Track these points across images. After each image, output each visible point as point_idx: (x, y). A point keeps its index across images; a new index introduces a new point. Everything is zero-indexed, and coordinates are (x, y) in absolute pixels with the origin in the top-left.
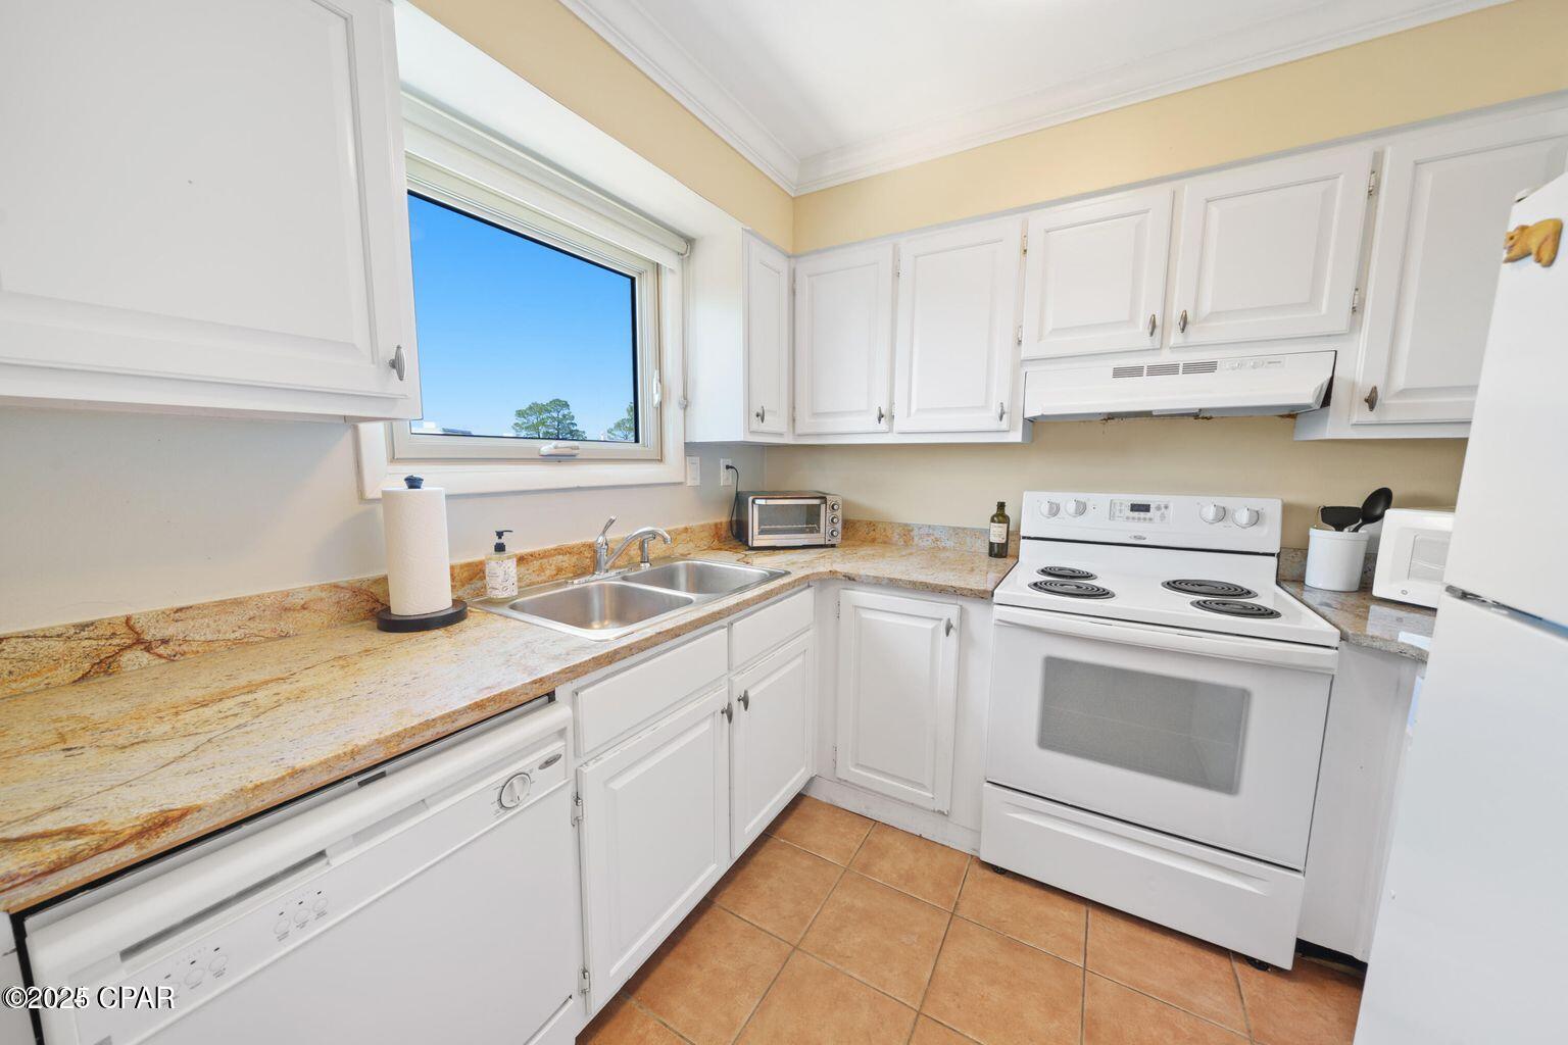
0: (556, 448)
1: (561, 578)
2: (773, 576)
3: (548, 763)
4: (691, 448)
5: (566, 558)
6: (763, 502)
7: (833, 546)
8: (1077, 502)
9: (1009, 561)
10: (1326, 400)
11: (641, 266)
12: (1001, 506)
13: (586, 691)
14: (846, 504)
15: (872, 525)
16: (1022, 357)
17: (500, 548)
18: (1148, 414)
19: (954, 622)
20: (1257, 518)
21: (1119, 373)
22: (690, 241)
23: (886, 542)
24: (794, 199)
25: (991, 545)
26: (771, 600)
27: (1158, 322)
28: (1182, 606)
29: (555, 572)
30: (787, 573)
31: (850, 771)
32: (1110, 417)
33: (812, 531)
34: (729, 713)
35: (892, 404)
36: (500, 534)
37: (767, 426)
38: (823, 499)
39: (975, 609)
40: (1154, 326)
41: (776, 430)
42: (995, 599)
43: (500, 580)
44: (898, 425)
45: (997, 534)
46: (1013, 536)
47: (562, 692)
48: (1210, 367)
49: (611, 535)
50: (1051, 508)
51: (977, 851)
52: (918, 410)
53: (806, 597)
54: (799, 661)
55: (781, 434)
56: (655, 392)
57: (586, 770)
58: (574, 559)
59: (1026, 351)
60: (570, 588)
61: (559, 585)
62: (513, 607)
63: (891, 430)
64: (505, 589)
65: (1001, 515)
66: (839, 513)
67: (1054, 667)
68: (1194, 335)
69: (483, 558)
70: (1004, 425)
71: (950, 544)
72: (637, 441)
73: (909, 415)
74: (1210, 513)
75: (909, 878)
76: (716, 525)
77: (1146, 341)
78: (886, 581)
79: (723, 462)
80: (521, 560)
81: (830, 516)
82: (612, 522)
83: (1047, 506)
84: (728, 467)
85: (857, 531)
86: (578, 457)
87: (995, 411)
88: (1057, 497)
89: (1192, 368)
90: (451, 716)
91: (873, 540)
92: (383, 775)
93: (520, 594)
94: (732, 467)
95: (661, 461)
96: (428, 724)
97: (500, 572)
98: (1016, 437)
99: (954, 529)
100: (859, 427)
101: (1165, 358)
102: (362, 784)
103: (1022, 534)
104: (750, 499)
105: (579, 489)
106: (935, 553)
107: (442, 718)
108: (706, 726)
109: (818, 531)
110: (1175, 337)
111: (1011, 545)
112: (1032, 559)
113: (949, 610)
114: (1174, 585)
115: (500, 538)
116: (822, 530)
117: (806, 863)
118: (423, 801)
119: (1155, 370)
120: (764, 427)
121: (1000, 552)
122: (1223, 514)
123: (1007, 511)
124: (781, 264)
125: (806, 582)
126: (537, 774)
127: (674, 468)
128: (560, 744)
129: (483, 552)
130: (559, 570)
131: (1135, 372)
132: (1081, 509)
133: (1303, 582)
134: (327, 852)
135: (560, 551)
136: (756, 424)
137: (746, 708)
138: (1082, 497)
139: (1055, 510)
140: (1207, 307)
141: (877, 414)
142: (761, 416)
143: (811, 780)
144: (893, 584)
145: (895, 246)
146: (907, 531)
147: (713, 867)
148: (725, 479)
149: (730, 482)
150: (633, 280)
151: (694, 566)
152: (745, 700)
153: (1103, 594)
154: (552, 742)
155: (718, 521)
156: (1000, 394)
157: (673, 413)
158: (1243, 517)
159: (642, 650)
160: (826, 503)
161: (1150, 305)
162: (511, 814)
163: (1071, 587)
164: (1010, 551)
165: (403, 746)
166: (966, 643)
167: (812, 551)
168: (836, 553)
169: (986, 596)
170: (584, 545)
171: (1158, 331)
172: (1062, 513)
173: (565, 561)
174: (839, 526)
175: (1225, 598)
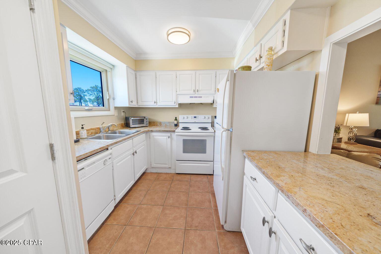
0: (89, 108)
1: (92, 135)
2: (138, 131)
3: (110, 159)
4: (116, 108)
5: (93, 130)
6: (133, 118)
7: (147, 126)
8: (187, 117)
9: (178, 127)
10: (213, 103)
11: (103, 70)
12: (176, 118)
13: (113, 148)
14: (149, 119)
15: (154, 122)
16: (177, 94)
17: (82, 128)
18: (195, 103)
19: (170, 136)
20: (209, 118)
21: (191, 97)
22: (113, 66)
23: (157, 125)
24: (135, 60)
25: (175, 124)
26: (139, 135)
27: (195, 90)
28: (200, 130)
29: (91, 133)
30: (140, 131)
31: (154, 165)
32: (191, 104)
33: (142, 124)
34: (134, 154)
35: (157, 100)
36: (82, 125)
37: (133, 104)
38: (145, 117)
39: (173, 134)
40: (194, 91)
41: (134, 105)
42: (176, 132)
43: (84, 134)
44: (158, 104)
45: (176, 122)
46: (178, 123)
47: (109, 148)
48: (201, 97)
49: (104, 125)
50: (183, 118)
51: (176, 172)
52: (161, 102)
53: (144, 135)
54: (144, 146)
55: (135, 105)
56: (107, 96)
57: (114, 161)
58: (95, 131)
59: (178, 93)
60: (96, 136)
61: (92, 136)
62: (87, 139)
63: (157, 105)
64: (85, 136)
65: (176, 119)
66: (148, 120)
67: (184, 141)
68: (199, 93)
69: (79, 130)
70: (175, 104)
71: (168, 125)
72: (103, 106)
73: (160, 102)
74: (203, 117)
75: (165, 178)
76: (122, 124)
77: (193, 93)
78: (158, 131)
79: (122, 111)
80: (87, 130)
81: (146, 121)
82: (104, 123)
83: (186, 117)
84: (123, 112)
85: (152, 123)
86: (93, 110)
87: (174, 103)
88: (184, 116)
89: (199, 97)
90: (97, 150)
91: (154, 125)
92: (87, 159)
93: (88, 137)
94: (124, 112)
95: (109, 110)
96: (94, 151)
97: (84, 133)
98: (177, 106)
99: (169, 122)
100: (150, 104)
101: (196, 95)
102: (85, 160)
103: (179, 122)
104: (130, 118)
105: (94, 116)
106: (166, 126)
107: (96, 150)
108: (130, 156)
109: (144, 124)
110: (197, 93)
111: (178, 124)
112: (181, 126)
113: (169, 134)
114: (199, 128)
115: (82, 126)
116: (145, 124)
117: (148, 180)
118: (94, 162)
119: (195, 97)
120: (132, 104)
121: (176, 125)
122: (205, 118)
123: (177, 119)
124: (134, 73)
125: (144, 132)
126: (108, 160)
127: (112, 112)
128: (111, 156)
129: (79, 129)
130: (92, 133)
131: (192, 97)
132: (187, 118)
133: (214, 126)
134: (84, 168)
135: (92, 129)
136: (131, 103)
137: (136, 153)
138: (188, 116)
139: (184, 118)
140: (200, 89)
141: (154, 102)
142: (132, 102)
143: (147, 169)
144: (159, 131)
145: (155, 72)
146: (160, 123)
147: (132, 182)
148: (123, 114)
149: (124, 115)
150: (101, 72)
151: (120, 131)
152: (136, 152)
153: (190, 129)
154: (110, 155)
155: (122, 123)
156: (174, 100)
157: (111, 101)
158: (207, 118)
159: (121, 142)
160: (145, 118)
161: (193, 88)
162: (105, 166)
163: (186, 129)
164: (178, 125)
165: (92, 153)
166: (172, 139)
167: (143, 127)
168: (148, 127)
169: (174, 131)
170: (96, 128)
171: (195, 92)
172: (185, 118)
173: (93, 131)
174: (148, 123)
175: (205, 129)
